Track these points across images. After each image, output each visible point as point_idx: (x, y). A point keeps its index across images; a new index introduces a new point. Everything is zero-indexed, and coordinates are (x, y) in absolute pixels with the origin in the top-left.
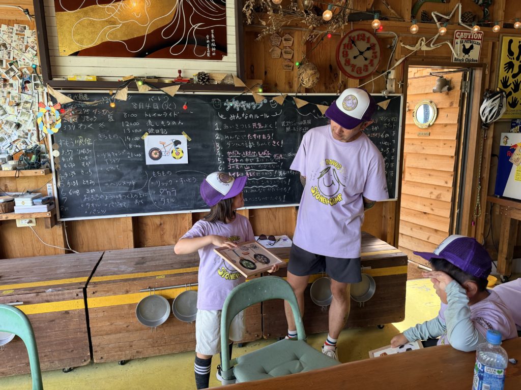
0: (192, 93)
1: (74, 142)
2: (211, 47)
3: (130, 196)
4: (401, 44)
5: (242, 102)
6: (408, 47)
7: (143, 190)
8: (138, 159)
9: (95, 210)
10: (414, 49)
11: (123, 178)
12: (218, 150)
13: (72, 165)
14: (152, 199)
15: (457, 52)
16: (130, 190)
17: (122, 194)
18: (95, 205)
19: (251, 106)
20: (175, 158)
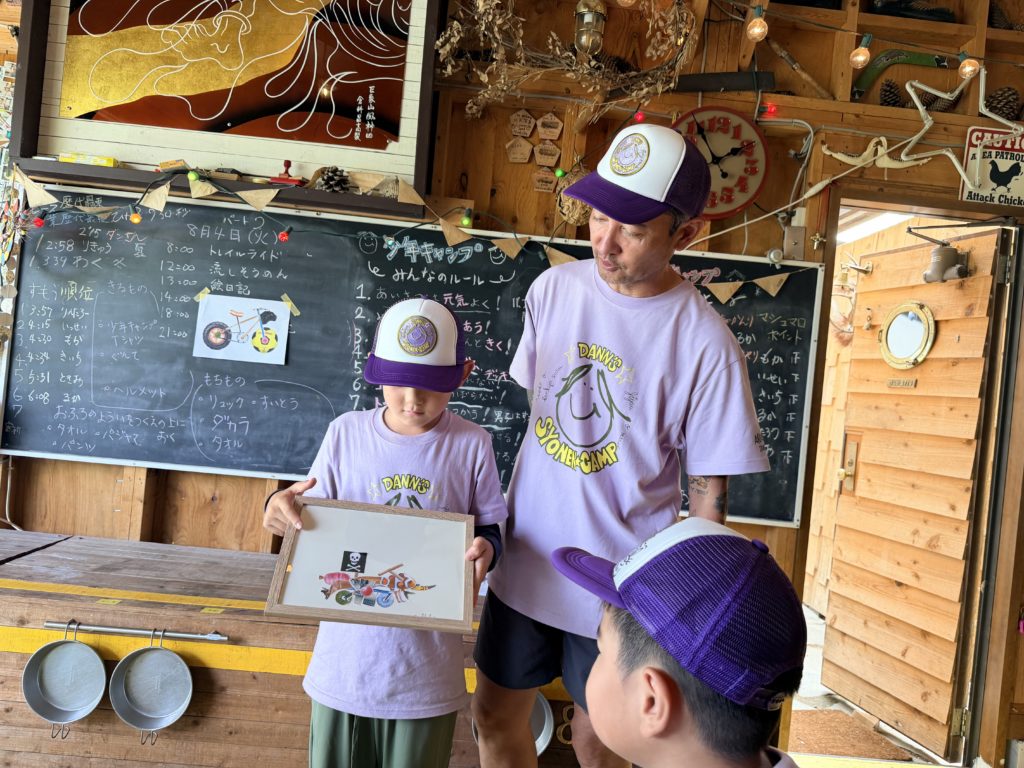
0: (313, 214)
1: (59, 291)
2: (364, 121)
3: (150, 421)
4: (824, 149)
5: (426, 246)
6: (840, 157)
7: (179, 412)
8: (179, 343)
9: (73, 442)
10: (857, 162)
11: (142, 379)
12: (356, 342)
13: (47, 339)
14: (194, 434)
15: (973, 178)
16: (152, 407)
17: (135, 415)
18: (74, 431)
19: (445, 256)
20: (257, 349)
